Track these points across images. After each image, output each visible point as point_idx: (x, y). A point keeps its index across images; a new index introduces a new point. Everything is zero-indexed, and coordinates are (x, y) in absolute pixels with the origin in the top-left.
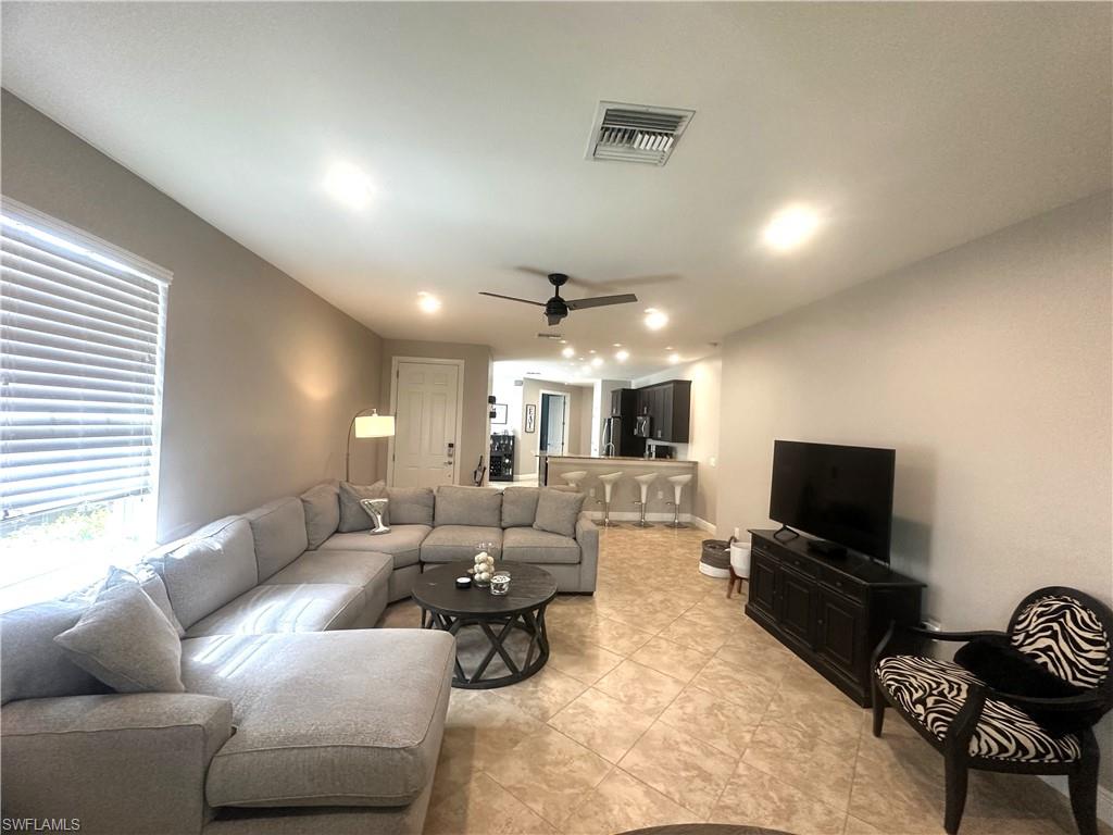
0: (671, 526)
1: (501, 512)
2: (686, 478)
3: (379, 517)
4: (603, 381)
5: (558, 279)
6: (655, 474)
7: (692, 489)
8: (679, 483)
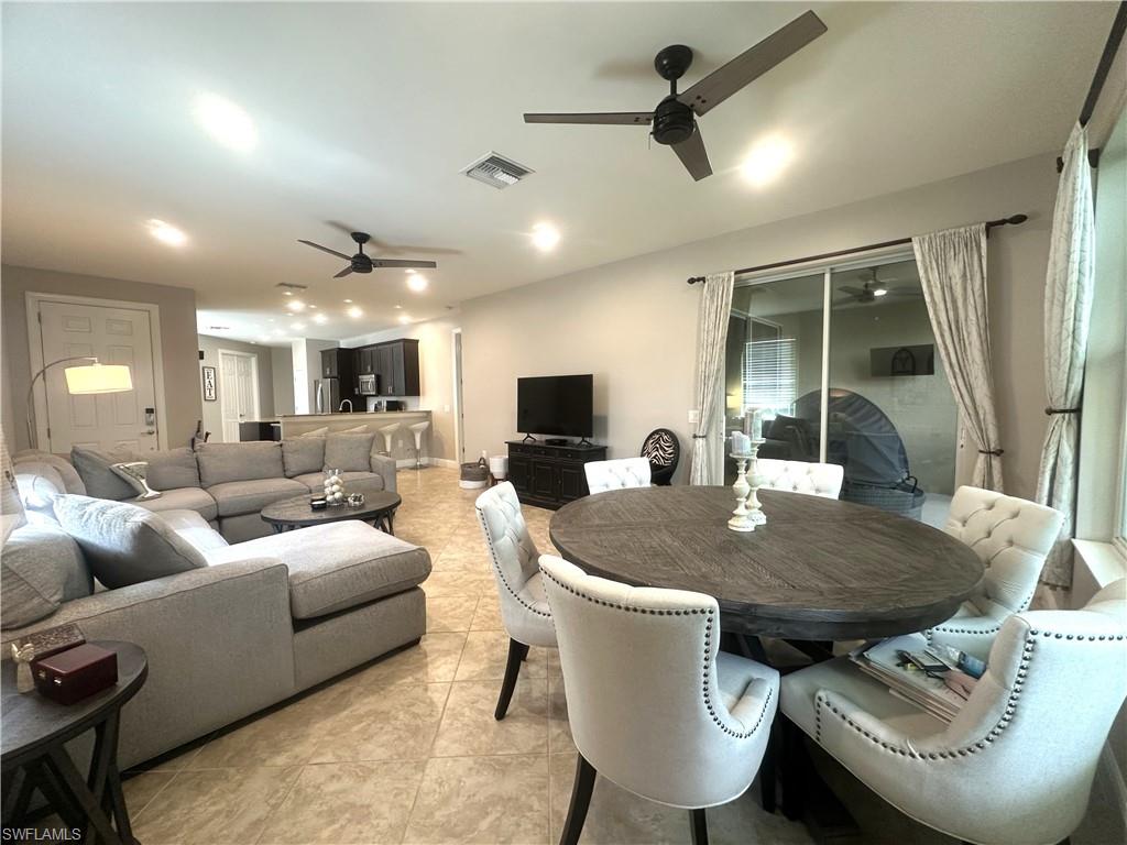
0: (415, 468)
1: (283, 463)
2: (425, 424)
3: (143, 481)
4: (307, 340)
5: (361, 238)
6: (398, 424)
7: (428, 434)
8: (418, 430)
